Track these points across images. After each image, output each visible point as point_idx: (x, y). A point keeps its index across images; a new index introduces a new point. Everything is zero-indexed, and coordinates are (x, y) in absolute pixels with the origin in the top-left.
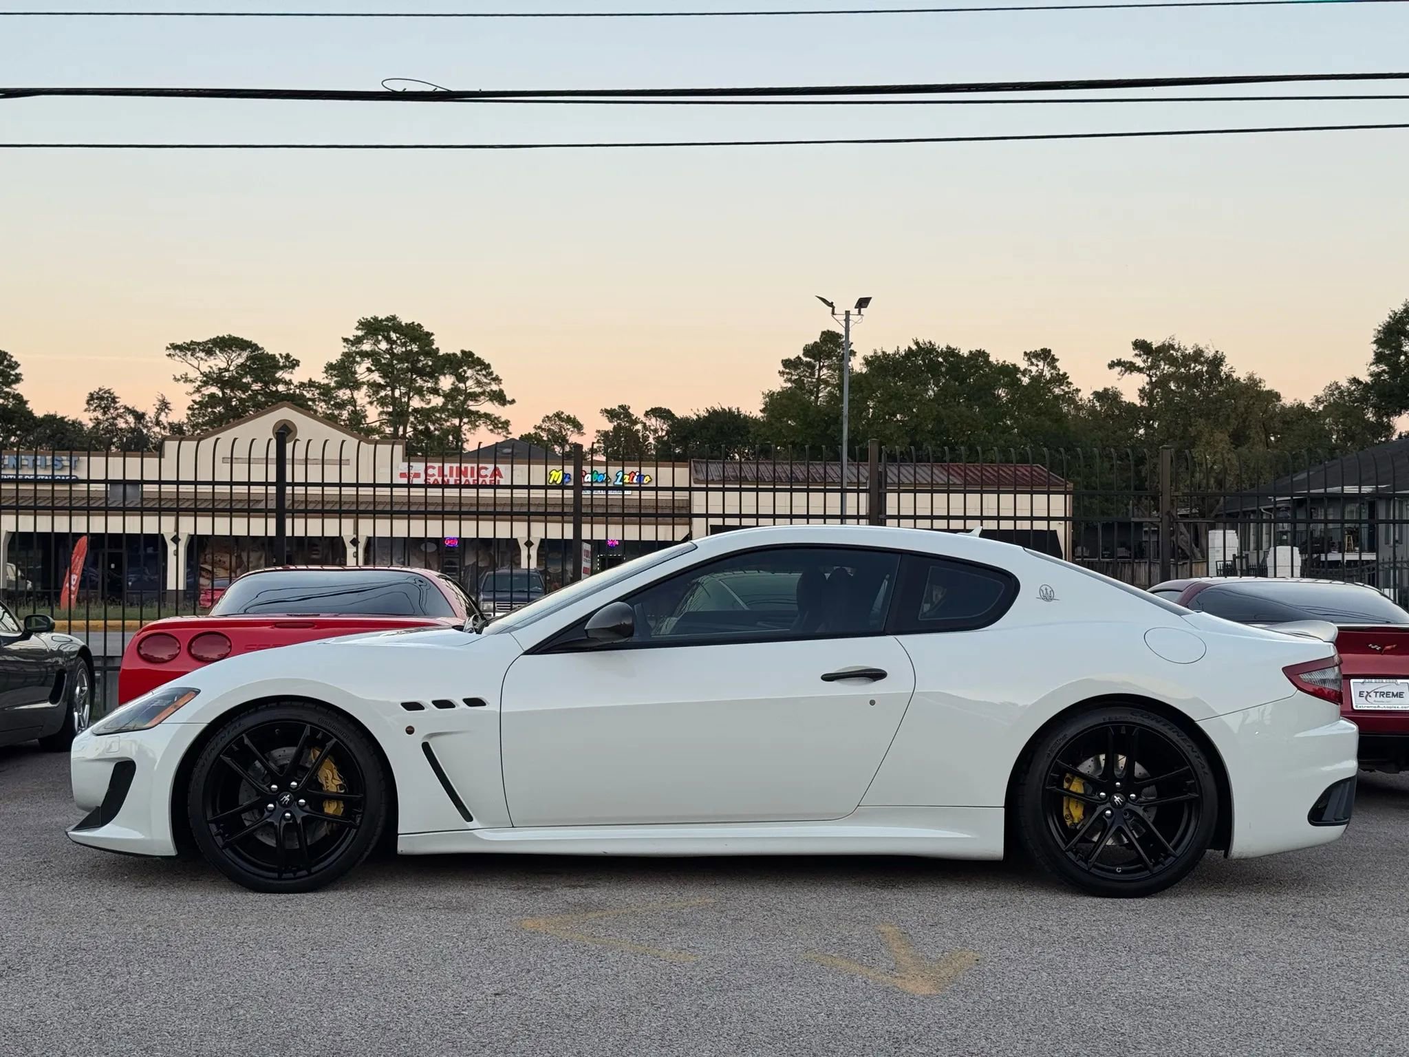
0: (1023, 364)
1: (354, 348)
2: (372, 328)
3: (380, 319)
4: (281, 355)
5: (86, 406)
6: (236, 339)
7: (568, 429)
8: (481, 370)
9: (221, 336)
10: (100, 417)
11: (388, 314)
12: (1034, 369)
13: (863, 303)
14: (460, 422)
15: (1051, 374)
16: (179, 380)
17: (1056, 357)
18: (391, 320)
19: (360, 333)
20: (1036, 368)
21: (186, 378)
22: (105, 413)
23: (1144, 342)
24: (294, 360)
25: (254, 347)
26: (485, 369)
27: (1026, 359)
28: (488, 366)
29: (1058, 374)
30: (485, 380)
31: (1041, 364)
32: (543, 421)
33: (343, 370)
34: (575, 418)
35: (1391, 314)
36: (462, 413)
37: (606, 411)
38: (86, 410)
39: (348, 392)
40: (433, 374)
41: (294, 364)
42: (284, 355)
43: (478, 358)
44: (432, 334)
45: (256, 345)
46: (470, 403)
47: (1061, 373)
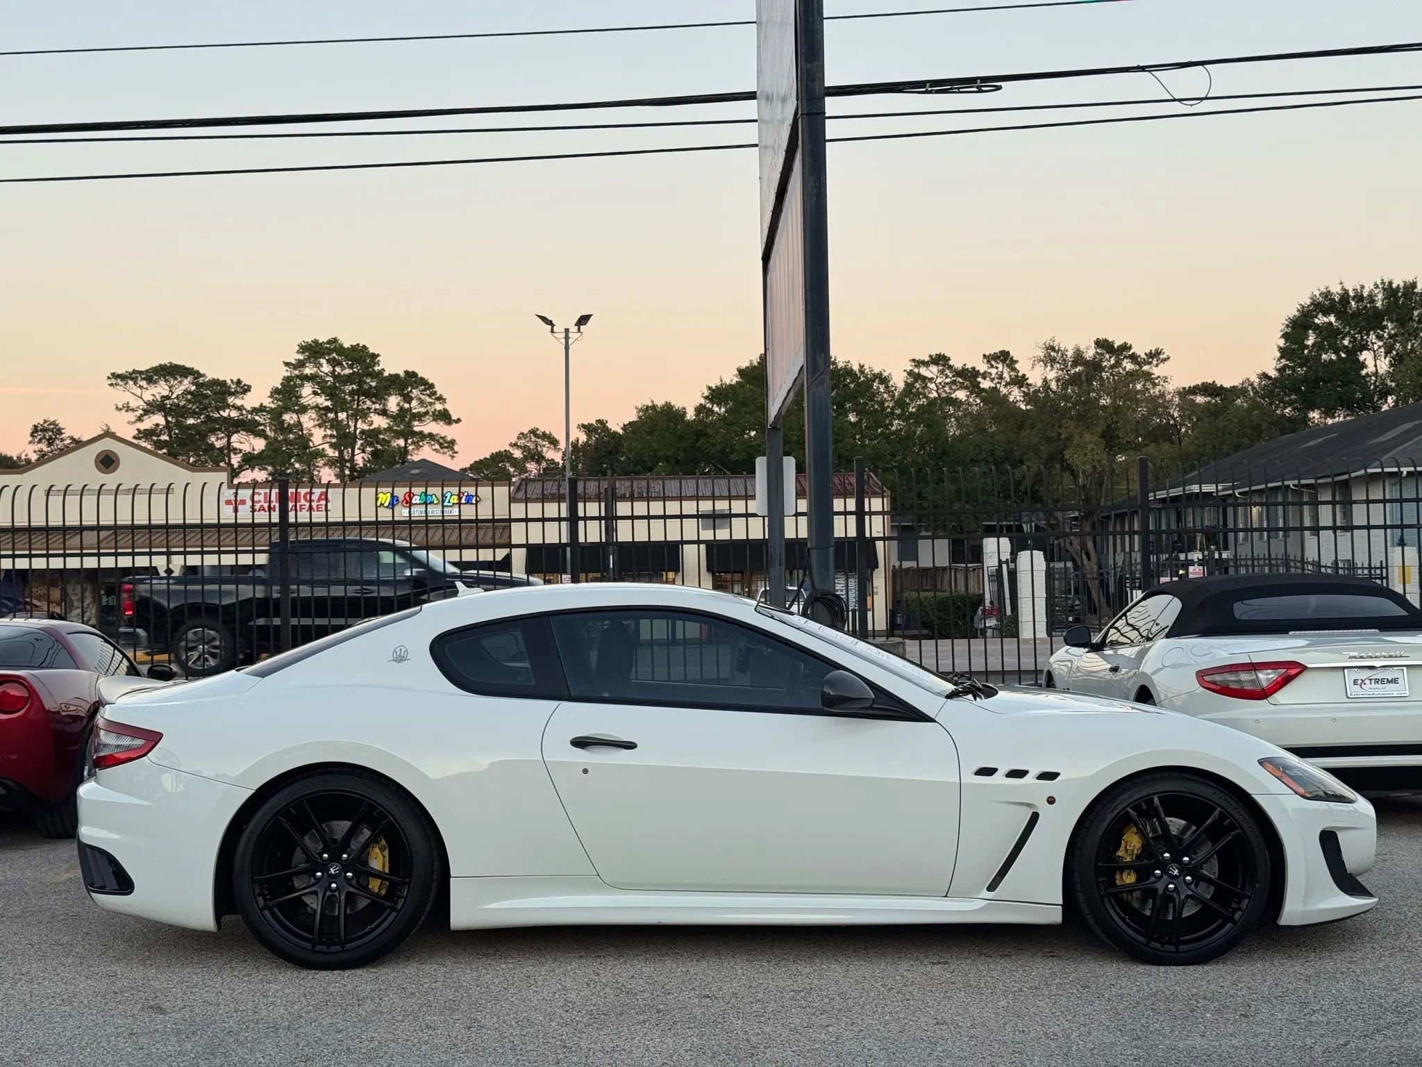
0: (982, 367)
1: (296, 372)
2: (313, 351)
3: (320, 342)
4: (232, 381)
5: (31, 439)
6: (176, 366)
7: (544, 446)
8: (425, 390)
9: (163, 363)
10: (45, 449)
11: (329, 337)
12: (993, 371)
13: (583, 320)
14: (406, 443)
15: (1010, 376)
16: (121, 409)
17: (1014, 359)
18: (333, 342)
19: (301, 357)
20: (996, 371)
21: (128, 407)
22: (50, 444)
23: (1106, 341)
24: (245, 385)
25: (196, 374)
26: (429, 389)
27: (985, 361)
28: (432, 386)
29: (1017, 376)
30: (429, 400)
31: (1000, 366)
32: (519, 438)
33: (287, 393)
34: (550, 434)
35: (1299, 307)
36: (408, 433)
37: (583, 426)
38: (30, 443)
39: (295, 416)
40: (379, 395)
41: (246, 389)
42: (235, 380)
43: (422, 378)
44: (378, 355)
45: (198, 372)
46: (416, 423)
47: (1020, 374)
